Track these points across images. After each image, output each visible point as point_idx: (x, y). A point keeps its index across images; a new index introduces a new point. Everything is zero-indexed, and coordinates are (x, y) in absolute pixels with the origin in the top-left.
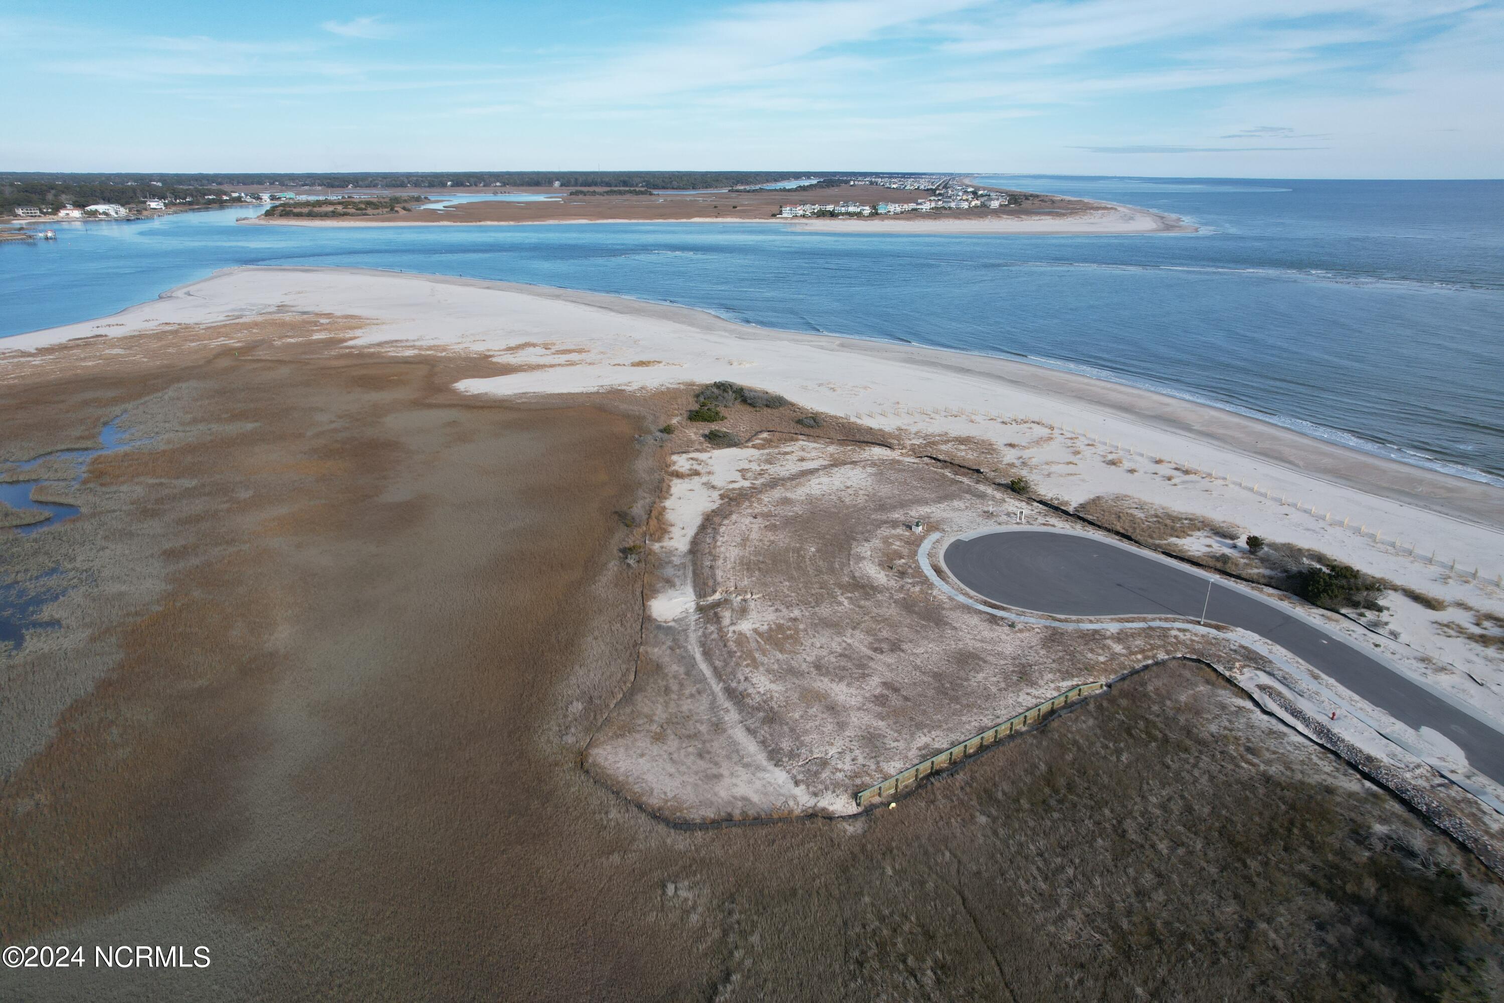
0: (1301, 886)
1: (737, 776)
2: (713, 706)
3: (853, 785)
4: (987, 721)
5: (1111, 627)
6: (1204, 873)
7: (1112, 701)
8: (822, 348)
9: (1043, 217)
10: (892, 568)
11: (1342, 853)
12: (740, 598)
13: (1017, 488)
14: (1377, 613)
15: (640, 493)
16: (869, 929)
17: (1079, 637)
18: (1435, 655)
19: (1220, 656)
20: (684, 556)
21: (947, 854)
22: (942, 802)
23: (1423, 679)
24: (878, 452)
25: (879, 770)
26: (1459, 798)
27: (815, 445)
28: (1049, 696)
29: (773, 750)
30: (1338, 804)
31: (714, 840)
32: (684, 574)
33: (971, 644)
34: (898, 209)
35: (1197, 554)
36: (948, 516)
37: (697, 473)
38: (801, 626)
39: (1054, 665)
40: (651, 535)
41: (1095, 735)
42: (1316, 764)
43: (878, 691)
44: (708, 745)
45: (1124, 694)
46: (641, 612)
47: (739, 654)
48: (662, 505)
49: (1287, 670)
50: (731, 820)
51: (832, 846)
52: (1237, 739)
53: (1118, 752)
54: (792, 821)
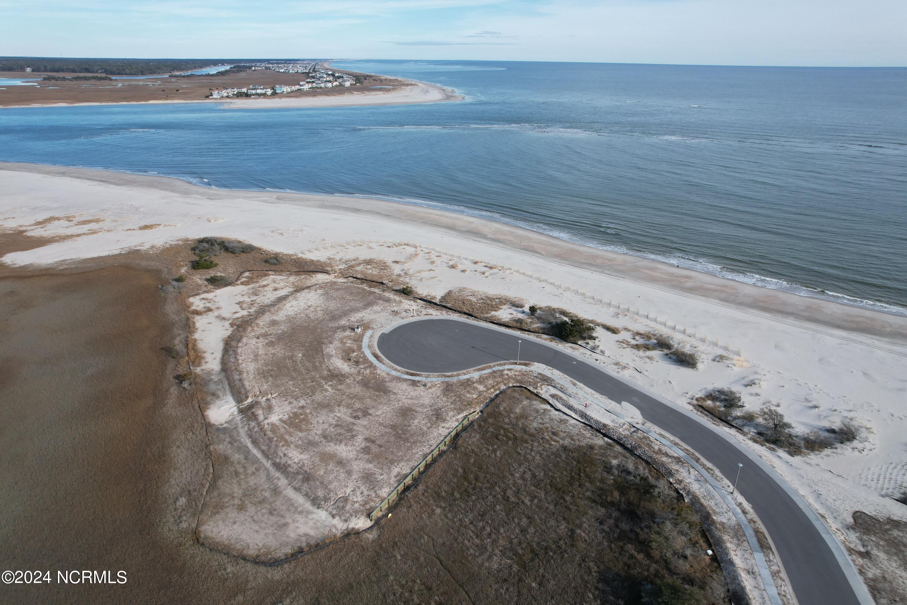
0: (589, 504)
1: (297, 521)
2: (269, 477)
3: (366, 510)
4: (426, 450)
5: (475, 375)
6: (548, 510)
7: (485, 421)
8: (266, 202)
9: (378, 93)
10: (350, 360)
11: (602, 481)
12: (264, 398)
13: (406, 292)
14: (593, 341)
15: (176, 331)
16: (397, 595)
17: (461, 385)
18: (620, 360)
19: (530, 382)
20: (219, 374)
21: (426, 537)
22: (415, 507)
23: (618, 375)
24: (321, 278)
25: (378, 496)
26: (642, 437)
27: (281, 277)
28: (454, 426)
29: (314, 498)
30: (596, 454)
31: (296, 567)
32: (223, 387)
33: (406, 402)
34: (289, 90)
35: (507, 320)
36: (373, 318)
37: (209, 310)
38: (308, 411)
39: (452, 406)
40: (193, 363)
41: (481, 443)
42: (583, 434)
43: (363, 445)
44: (273, 505)
45: (490, 415)
46: (203, 421)
47: (275, 439)
48: (193, 337)
49: (561, 383)
50: (303, 552)
51: (364, 550)
52: (547, 428)
53: (495, 451)
54: (337, 542)
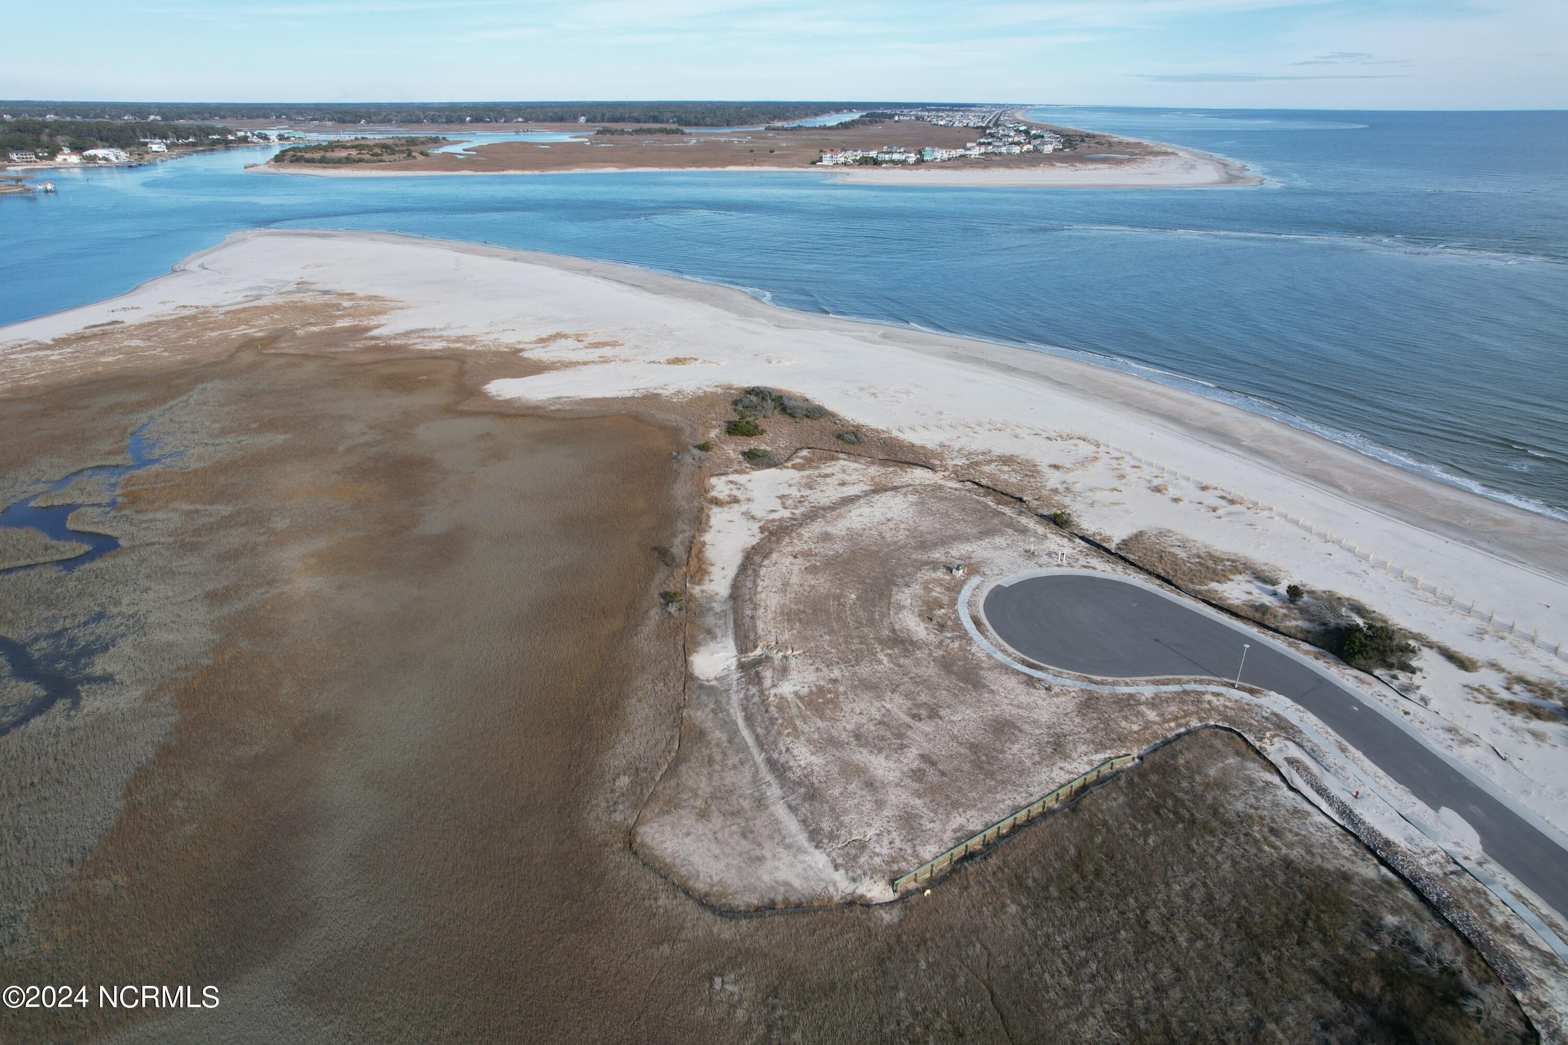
0: (1310, 982)
1: (779, 859)
2: (756, 780)
3: (890, 871)
4: (1021, 800)
5: (1146, 690)
6: (1220, 968)
7: (1143, 775)
8: (864, 339)
9: (1099, 166)
10: (931, 620)
11: (1352, 947)
12: (781, 654)
13: (1059, 522)
14: (1410, 675)
15: (680, 525)
16: (903, 1026)
17: (1114, 702)
18: (1461, 724)
19: (1252, 725)
20: (725, 602)
21: (978, 946)
22: (975, 889)
23: (1448, 753)
24: (919, 475)
25: (915, 855)
26: (1469, 888)
27: (856, 465)
28: (1082, 771)
29: (814, 830)
30: (1353, 893)
31: (757, 929)
32: (725, 623)
33: (1008, 711)
34: (946, 156)
35: (1237, 602)
36: (989, 556)
37: (736, 500)
38: (842, 689)
39: (1088, 736)
40: (692, 577)
41: (1125, 814)
42: (1336, 848)
43: (915, 765)
44: (751, 823)
45: (1156, 768)
46: (683, 669)
47: (780, 721)
48: (702, 539)
49: (1316, 742)
50: (774, 909)
51: (870, 937)
52: (1262, 818)
53: (1146, 834)
54: (831, 910)
